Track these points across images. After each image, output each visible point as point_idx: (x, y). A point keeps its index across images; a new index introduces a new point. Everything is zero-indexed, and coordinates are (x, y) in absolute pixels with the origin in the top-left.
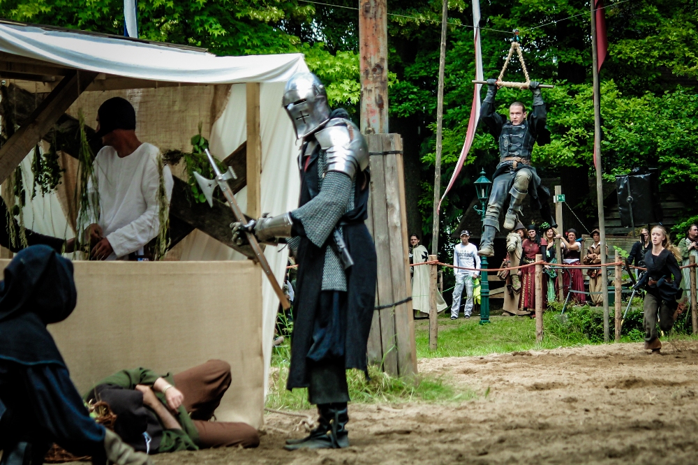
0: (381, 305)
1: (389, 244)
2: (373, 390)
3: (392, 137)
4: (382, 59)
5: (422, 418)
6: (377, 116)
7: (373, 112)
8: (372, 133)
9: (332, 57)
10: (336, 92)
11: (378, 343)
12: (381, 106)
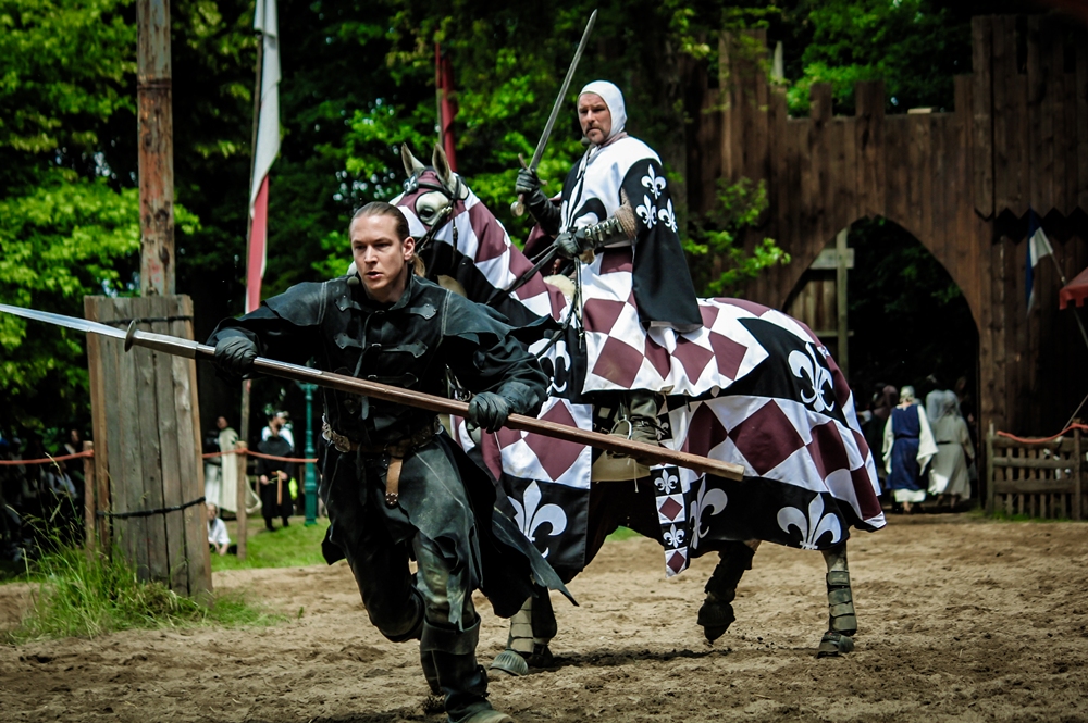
0: (167, 506)
1: (176, 432)
2: (156, 613)
3: (179, 299)
4: (167, 204)
5: (215, 648)
6: (161, 273)
7: (155, 268)
8: (155, 295)
9: (116, 196)
10: (122, 240)
11: (163, 554)
12: (165, 260)
